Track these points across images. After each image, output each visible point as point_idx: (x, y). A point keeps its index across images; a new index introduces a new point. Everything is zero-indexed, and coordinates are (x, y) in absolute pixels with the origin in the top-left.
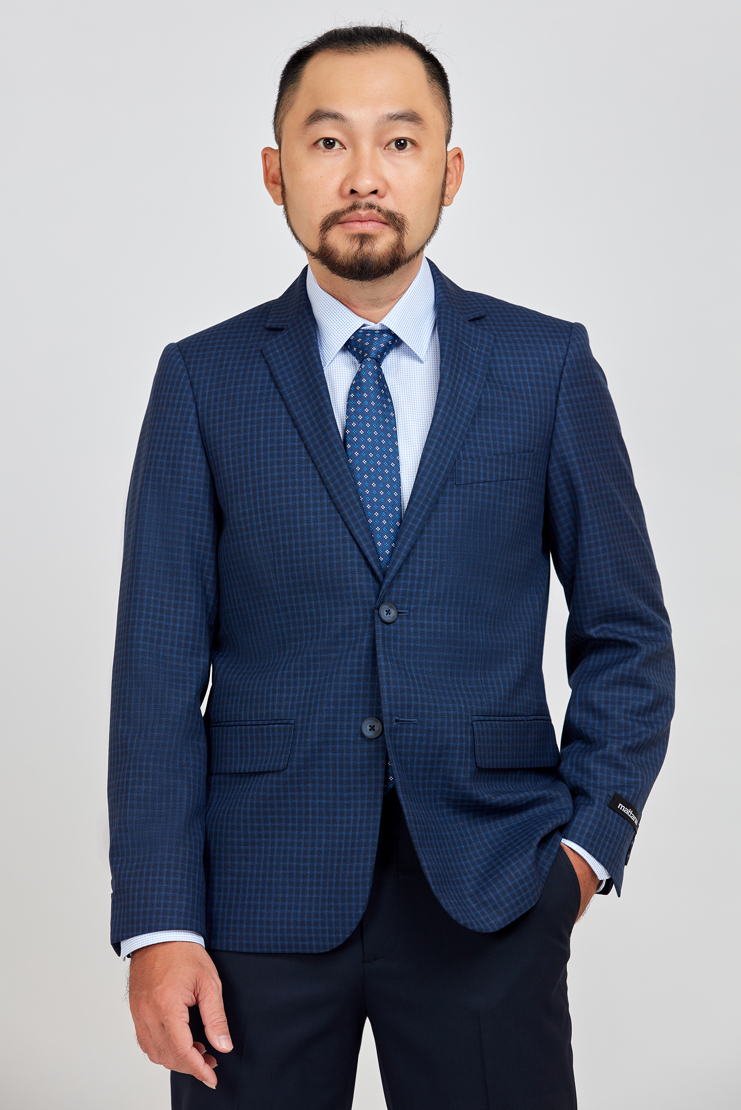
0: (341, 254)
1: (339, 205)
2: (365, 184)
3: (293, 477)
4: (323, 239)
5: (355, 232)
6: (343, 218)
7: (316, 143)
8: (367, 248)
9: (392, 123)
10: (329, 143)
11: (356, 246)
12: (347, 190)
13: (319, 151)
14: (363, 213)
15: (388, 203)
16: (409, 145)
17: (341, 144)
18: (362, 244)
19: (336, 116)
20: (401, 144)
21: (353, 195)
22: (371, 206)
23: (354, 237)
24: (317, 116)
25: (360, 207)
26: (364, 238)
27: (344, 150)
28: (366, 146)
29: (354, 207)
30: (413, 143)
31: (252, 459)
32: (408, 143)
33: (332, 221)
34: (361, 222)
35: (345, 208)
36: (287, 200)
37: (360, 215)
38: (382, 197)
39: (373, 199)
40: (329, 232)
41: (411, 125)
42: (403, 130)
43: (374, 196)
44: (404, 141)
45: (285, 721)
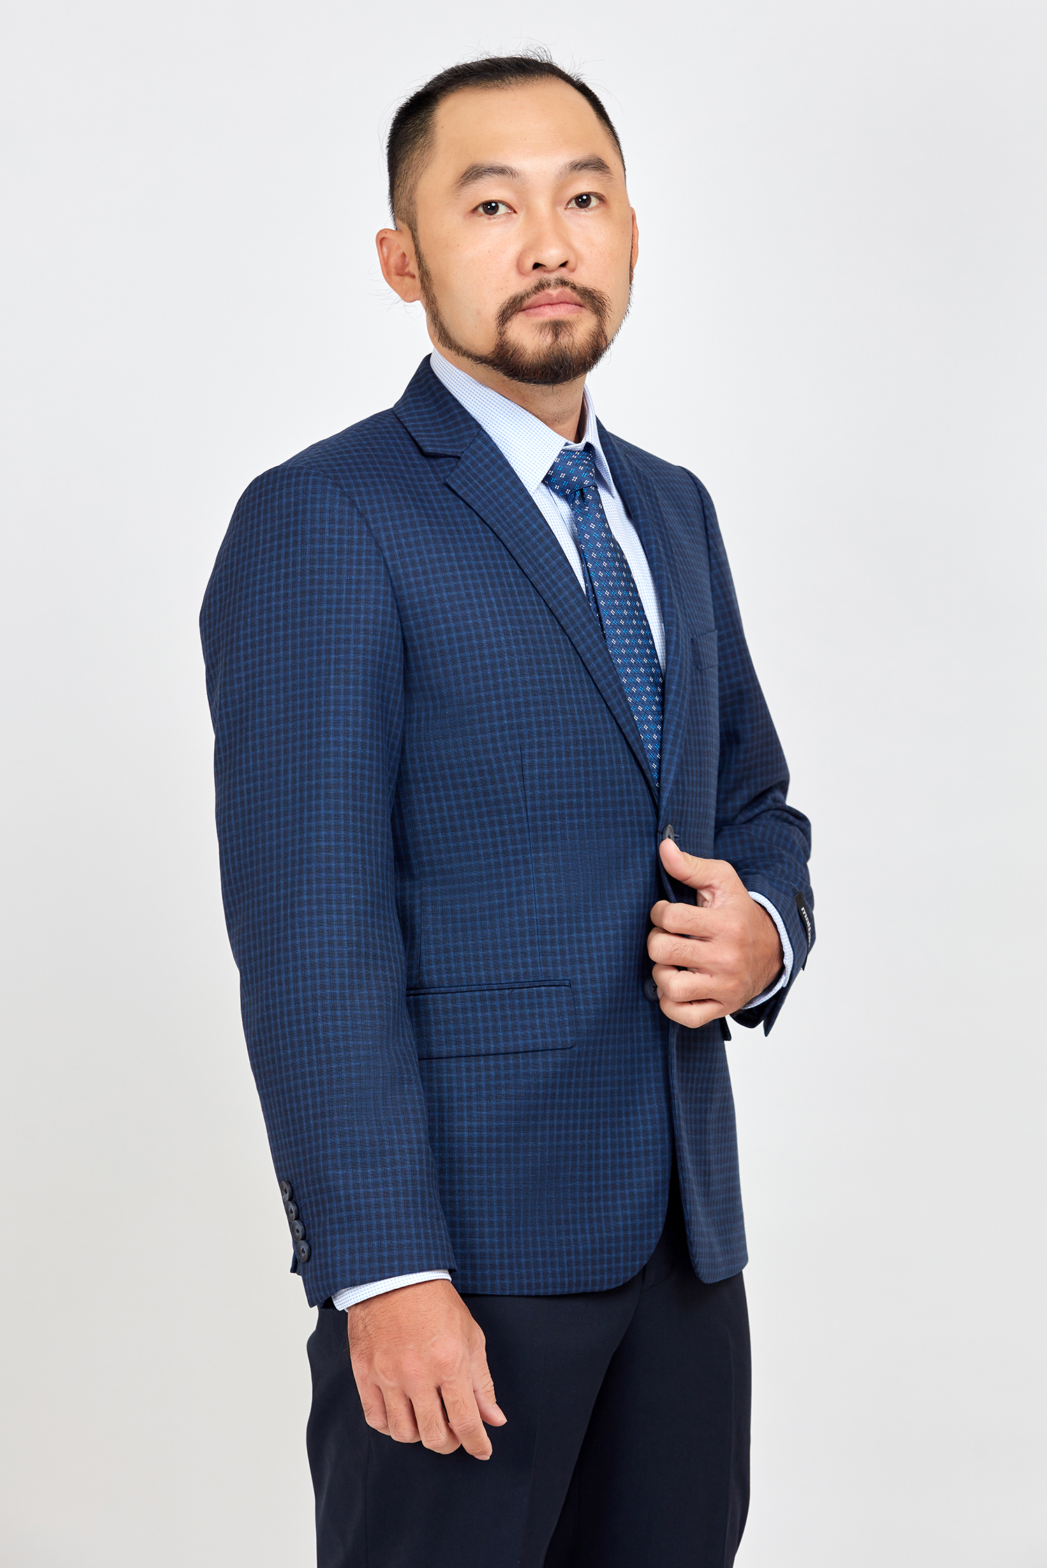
0: (530, 351)
1: (518, 285)
2: (552, 255)
4: (502, 334)
5: (545, 319)
6: (527, 302)
7: (475, 209)
8: (564, 340)
9: (576, 174)
10: (490, 208)
11: (549, 339)
12: (529, 264)
13: (482, 218)
14: (554, 292)
15: (584, 277)
16: (594, 202)
17: (509, 207)
18: (556, 335)
19: (502, 171)
20: (582, 201)
21: (535, 272)
22: (563, 283)
23: (543, 326)
24: (474, 173)
25: (549, 285)
26: (557, 327)
27: (514, 215)
28: (542, 204)
29: (541, 287)
30: (601, 198)
32: (593, 199)
33: (514, 307)
34: (551, 305)
35: (529, 289)
36: (436, 290)
37: (551, 295)
38: (573, 270)
39: (563, 273)
40: (509, 324)
41: (597, 174)
42: (585, 183)
43: (563, 270)
44: (588, 195)
45: (557, 983)
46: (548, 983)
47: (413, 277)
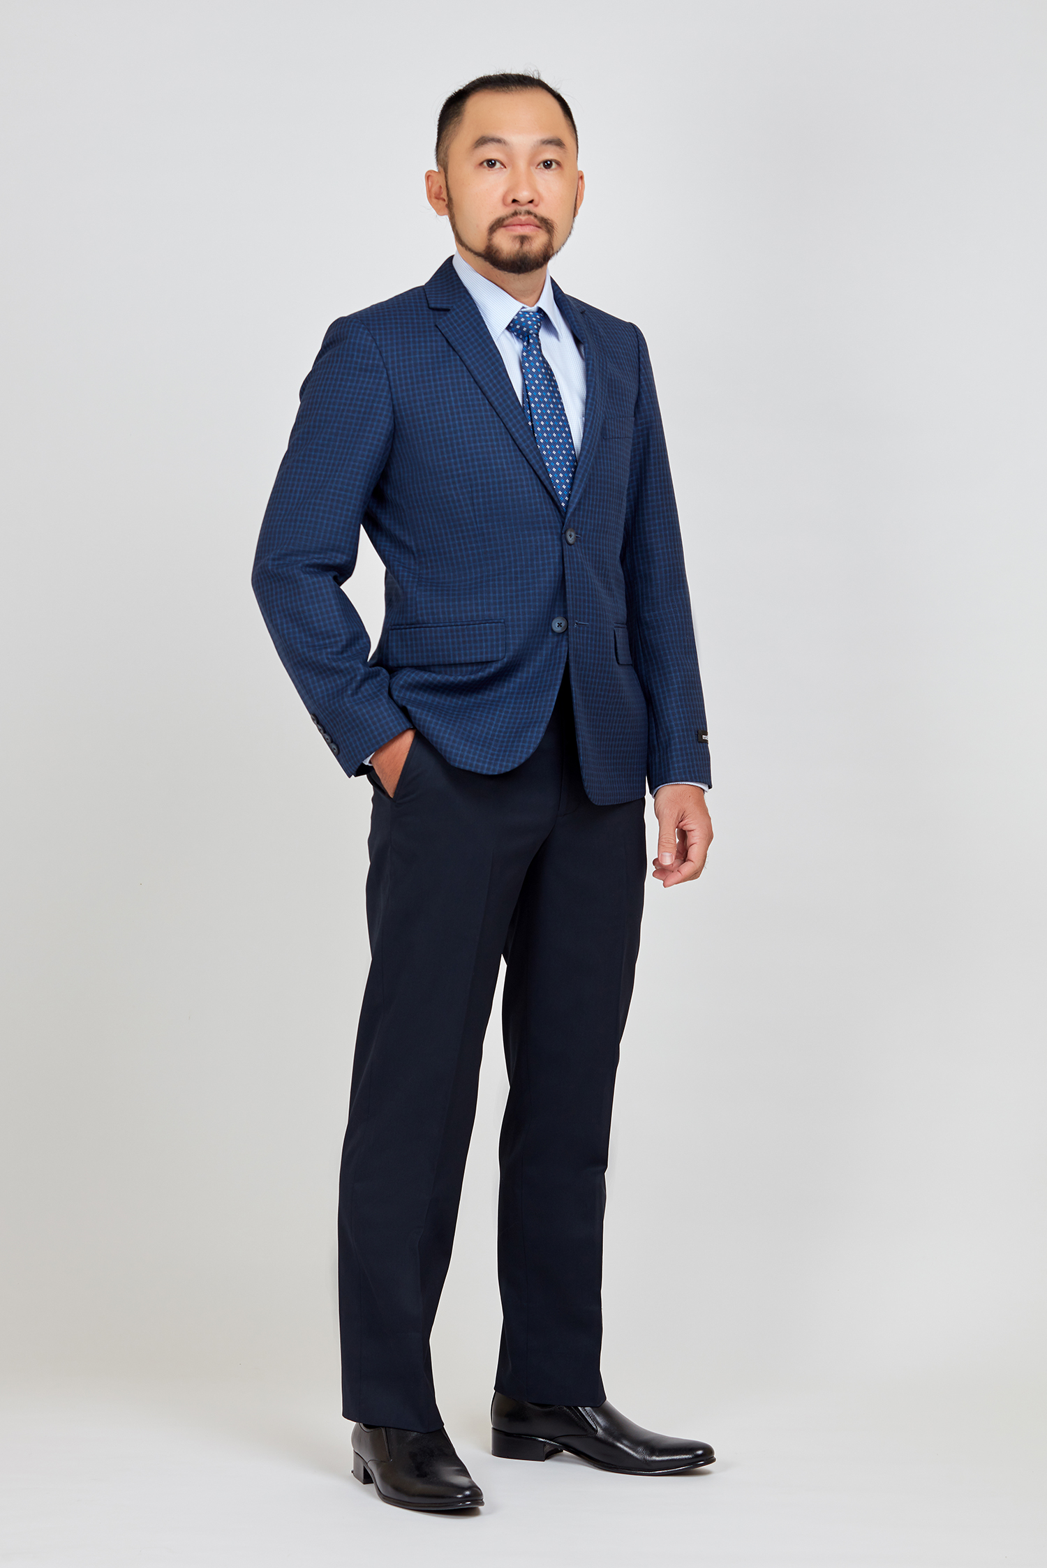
0: (505, 252)
1: (502, 212)
2: (524, 195)
3: (484, 429)
4: (490, 240)
5: (517, 233)
6: (507, 222)
7: (481, 164)
8: (526, 247)
9: (544, 147)
10: (491, 163)
11: (517, 246)
12: (510, 200)
13: (485, 169)
14: (523, 218)
15: (542, 211)
16: (554, 165)
17: (502, 164)
18: (522, 243)
19: (499, 141)
20: (547, 164)
21: (513, 204)
22: (529, 213)
23: (515, 237)
24: (482, 141)
25: (520, 213)
26: (523, 239)
27: (505, 169)
28: (522, 164)
29: (515, 214)
30: (558, 164)
31: (447, 415)
32: (554, 163)
33: (498, 224)
34: (521, 225)
35: (508, 214)
36: (455, 210)
37: (521, 220)
38: (537, 206)
39: (530, 207)
40: (495, 234)
41: (557, 148)
42: (550, 154)
43: (531, 205)
44: (551, 162)
45: (496, 621)
46: (491, 621)
47: (444, 200)
